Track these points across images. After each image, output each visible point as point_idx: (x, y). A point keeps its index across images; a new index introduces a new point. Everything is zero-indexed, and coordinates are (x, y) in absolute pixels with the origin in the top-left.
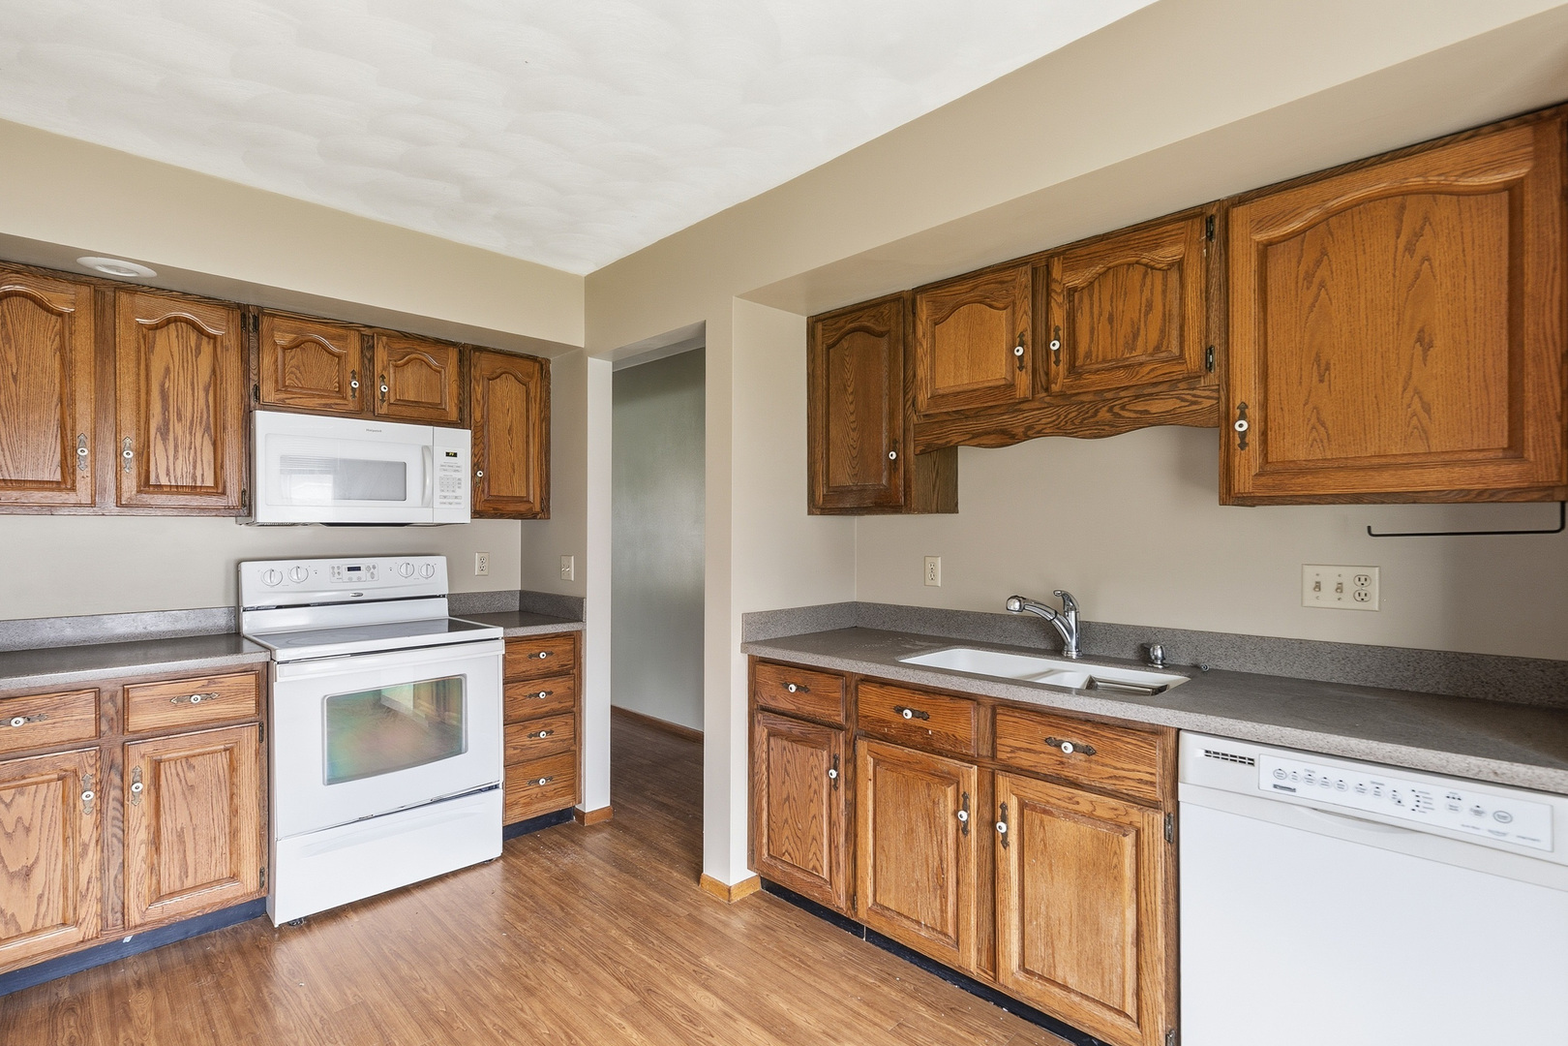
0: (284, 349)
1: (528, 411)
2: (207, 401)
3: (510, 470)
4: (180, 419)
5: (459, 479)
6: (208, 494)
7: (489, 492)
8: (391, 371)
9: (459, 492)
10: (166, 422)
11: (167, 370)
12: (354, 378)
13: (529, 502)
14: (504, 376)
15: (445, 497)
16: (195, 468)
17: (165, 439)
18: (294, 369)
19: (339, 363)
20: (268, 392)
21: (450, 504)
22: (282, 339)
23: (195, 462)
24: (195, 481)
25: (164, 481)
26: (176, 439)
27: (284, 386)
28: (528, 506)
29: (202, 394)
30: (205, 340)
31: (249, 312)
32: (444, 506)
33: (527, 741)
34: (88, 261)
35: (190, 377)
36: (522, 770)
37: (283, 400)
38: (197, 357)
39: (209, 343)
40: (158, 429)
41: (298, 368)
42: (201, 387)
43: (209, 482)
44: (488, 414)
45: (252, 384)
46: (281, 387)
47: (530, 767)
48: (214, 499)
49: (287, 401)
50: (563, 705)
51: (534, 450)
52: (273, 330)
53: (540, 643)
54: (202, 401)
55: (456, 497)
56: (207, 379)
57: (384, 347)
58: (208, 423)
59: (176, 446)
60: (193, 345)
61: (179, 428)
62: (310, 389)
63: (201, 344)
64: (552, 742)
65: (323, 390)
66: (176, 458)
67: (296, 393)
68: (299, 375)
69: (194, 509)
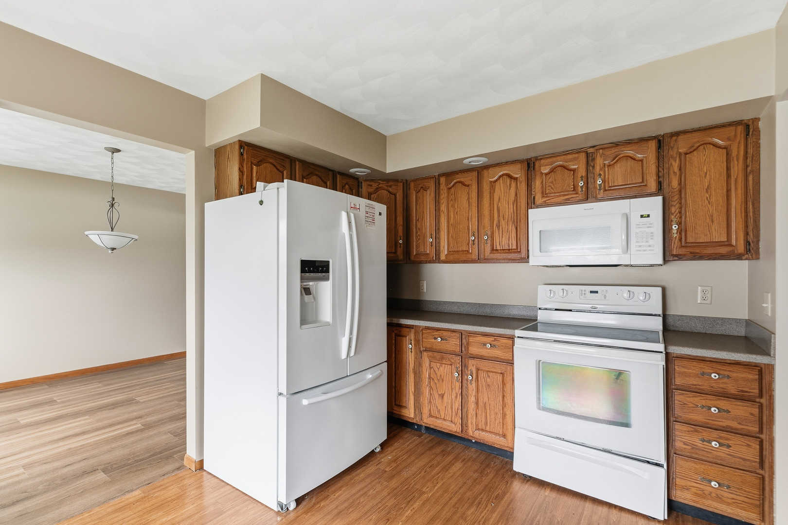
0: (546, 174)
1: (728, 169)
2: (514, 209)
3: (708, 221)
4: (504, 220)
5: (652, 233)
6: (515, 252)
7: (686, 240)
8: (606, 169)
9: (651, 242)
10: (499, 221)
11: (499, 198)
12: (582, 180)
13: (731, 245)
14: (702, 147)
15: (640, 246)
16: (509, 241)
17: (499, 229)
18: (550, 184)
19: (573, 174)
20: (539, 200)
21: (645, 251)
22: (545, 170)
23: (509, 238)
24: (509, 246)
25: (498, 248)
26: (502, 228)
27: (546, 194)
28: (728, 249)
29: (512, 206)
30: (513, 180)
31: (532, 161)
32: (639, 252)
33: (699, 444)
34: (466, 161)
35: (507, 199)
36: (693, 464)
37: (545, 202)
38: (510, 189)
39: (514, 182)
40: (497, 225)
41: (552, 182)
42: (511, 203)
43: (514, 247)
44: (685, 181)
45: (532, 196)
46: (544, 194)
47: (703, 467)
48: (516, 254)
49: (547, 202)
50: (741, 427)
51: (736, 201)
52: (540, 167)
53: (714, 365)
54: (512, 210)
55: (650, 246)
56: (514, 199)
57: (601, 156)
58: (514, 220)
59: (502, 231)
60: (508, 184)
61: (503, 222)
62: (559, 193)
63: (511, 183)
64: (728, 455)
65: (566, 191)
66: (502, 237)
67: (551, 196)
68: (553, 186)
69: (509, 259)
